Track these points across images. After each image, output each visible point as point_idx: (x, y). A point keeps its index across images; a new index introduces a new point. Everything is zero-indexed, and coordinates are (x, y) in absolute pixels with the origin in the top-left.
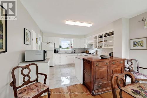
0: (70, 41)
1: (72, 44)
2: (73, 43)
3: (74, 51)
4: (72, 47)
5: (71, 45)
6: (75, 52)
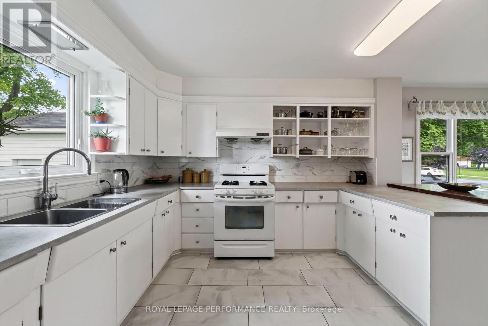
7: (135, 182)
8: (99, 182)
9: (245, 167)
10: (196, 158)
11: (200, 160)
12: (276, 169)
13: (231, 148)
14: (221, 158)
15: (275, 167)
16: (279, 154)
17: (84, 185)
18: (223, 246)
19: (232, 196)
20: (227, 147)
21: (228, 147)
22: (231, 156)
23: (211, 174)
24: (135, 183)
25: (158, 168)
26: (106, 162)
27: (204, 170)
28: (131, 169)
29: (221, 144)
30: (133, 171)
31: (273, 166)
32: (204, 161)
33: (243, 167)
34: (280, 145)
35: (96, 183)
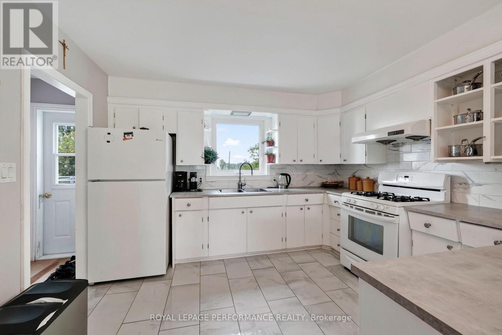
0: (262, 124)
1: (271, 143)
2: (276, 137)
3: (282, 180)
4: (271, 157)
5: (267, 148)
6: (287, 187)
7: (310, 184)
8: (273, 180)
9: (407, 177)
10: (364, 165)
11: (367, 167)
12: (470, 182)
13: (398, 151)
14: (387, 165)
15: (468, 179)
16: (456, 156)
17: (263, 181)
18: (346, 255)
19: (354, 207)
20: (393, 151)
21: (395, 150)
22: (398, 162)
23: (376, 183)
24: (308, 185)
25: (338, 174)
26: (280, 169)
27: (367, 178)
28: (305, 174)
29: (387, 149)
30: (306, 176)
31: (465, 176)
32: (371, 169)
33: (405, 177)
34: (465, 140)
35: (272, 181)
